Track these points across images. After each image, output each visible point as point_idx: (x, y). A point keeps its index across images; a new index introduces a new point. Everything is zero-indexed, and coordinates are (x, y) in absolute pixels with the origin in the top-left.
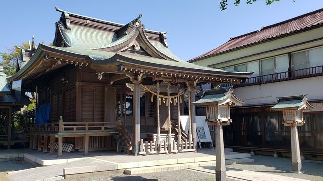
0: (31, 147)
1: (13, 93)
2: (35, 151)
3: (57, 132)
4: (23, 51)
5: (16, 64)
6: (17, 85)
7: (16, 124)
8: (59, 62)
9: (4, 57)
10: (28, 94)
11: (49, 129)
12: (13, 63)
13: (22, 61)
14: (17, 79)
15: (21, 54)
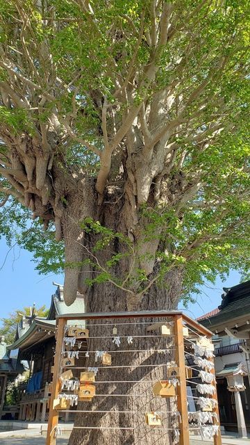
0: (20, 417)
1: (10, 361)
2: (23, 421)
3: (42, 398)
4: (24, 318)
5: (15, 330)
6: (14, 354)
7: (9, 398)
8: (49, 333)
9: (6, 322)
10: (25, 362)
11: (37, 396)
12: (13, 328)
13: (22, 328)
14: (15, 348)
15: (22, 321)
